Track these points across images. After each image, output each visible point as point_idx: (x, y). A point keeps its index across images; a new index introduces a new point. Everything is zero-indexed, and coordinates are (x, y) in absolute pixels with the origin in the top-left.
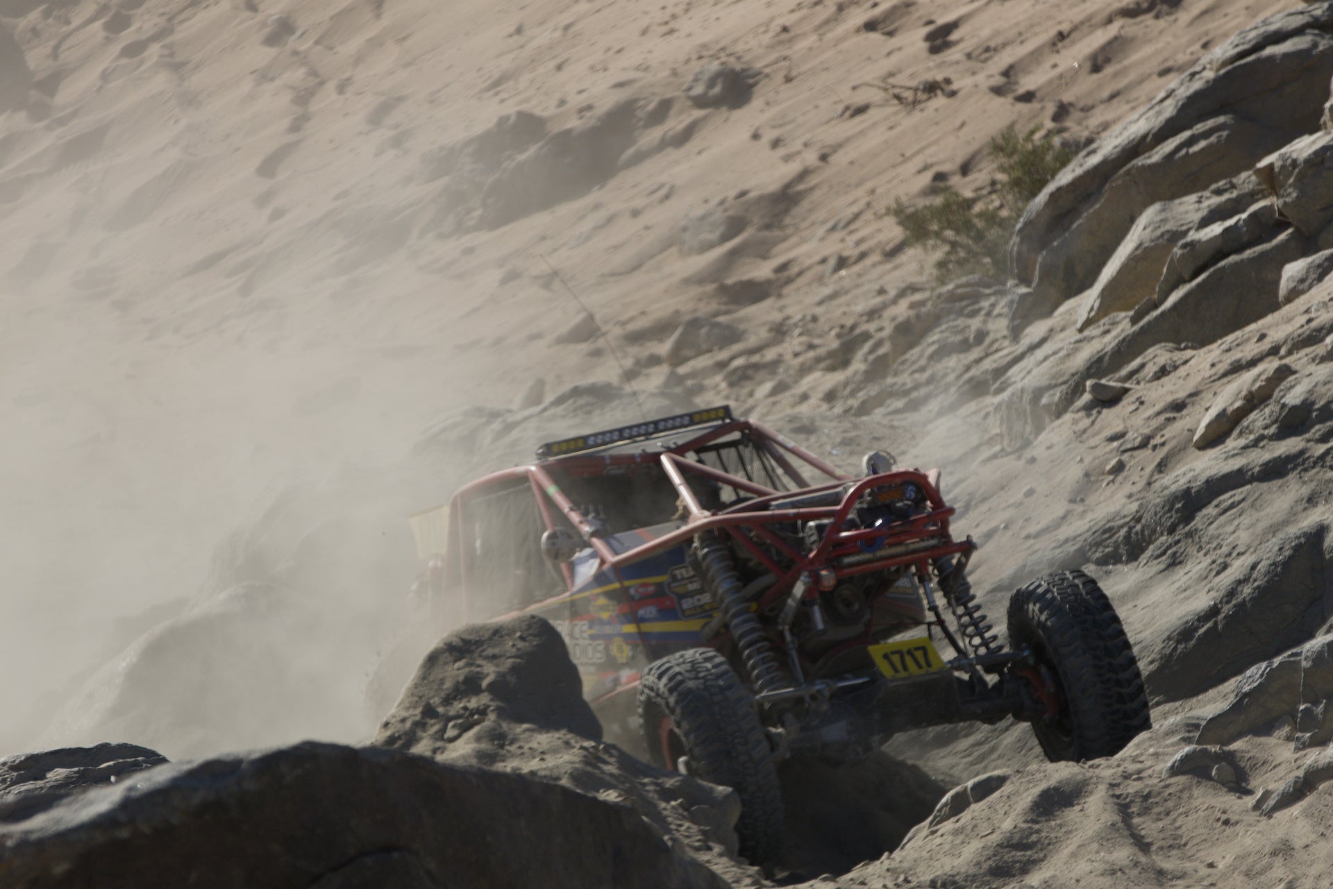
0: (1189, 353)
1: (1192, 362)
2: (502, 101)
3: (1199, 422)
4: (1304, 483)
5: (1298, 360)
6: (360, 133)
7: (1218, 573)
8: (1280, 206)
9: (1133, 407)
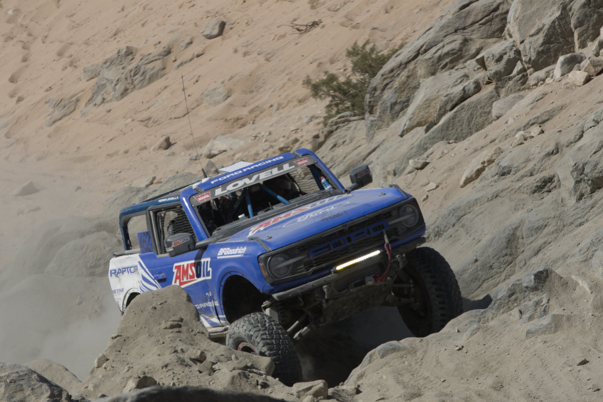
0: (454, 144)
1: (455, 149)
2: (118, 42)
3: (462, 175)
4: (512, 201)
5: (505, 145)
6: (54, 60)
7: (477, 244)
8: (489, 75)
9: (431, 171)
